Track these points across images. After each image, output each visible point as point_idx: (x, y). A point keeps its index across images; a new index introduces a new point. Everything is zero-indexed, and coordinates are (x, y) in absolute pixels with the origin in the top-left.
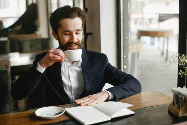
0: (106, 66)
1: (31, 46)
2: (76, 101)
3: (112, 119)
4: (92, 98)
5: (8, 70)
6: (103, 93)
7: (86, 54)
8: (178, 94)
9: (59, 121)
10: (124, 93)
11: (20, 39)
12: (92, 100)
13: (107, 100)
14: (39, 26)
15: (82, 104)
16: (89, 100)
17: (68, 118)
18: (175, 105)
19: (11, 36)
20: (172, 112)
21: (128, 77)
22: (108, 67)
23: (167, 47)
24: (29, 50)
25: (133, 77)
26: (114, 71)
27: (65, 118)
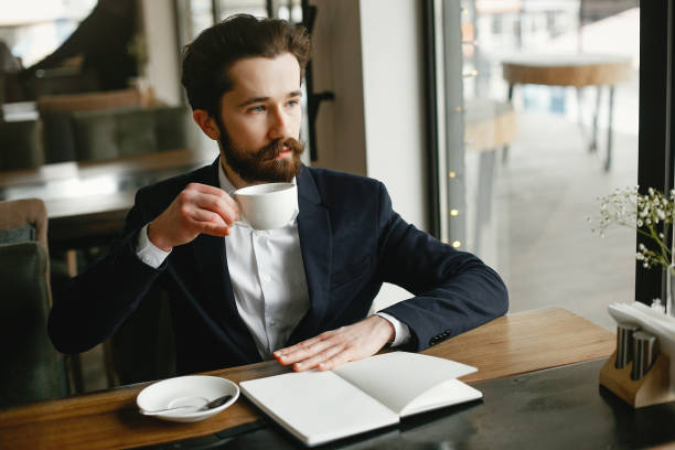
0: (383, 224)
1: (119, 138)
2: (278, 354)
3: (402, 419)
4: (333, 343)
5: (37, 243)
6: (374, 324)
7: (313, 181)
8: (634, 329)
9: (219, 428)
10: (448, 320)
11: (78, 115)
12: (335, 351)
13: (388, 348)
14: (145, 60)
15: (299, 365)
16: (325, 350)
17: (251, 420)
18: (622, 367)
19: (46, 99)
20: (612, 389)
21: (459, 264)
22: (393, 227)
23: (610, 119)
24: (112, 150)
25: (480, 261)
26: (414, 240)
27: (241, 419)
